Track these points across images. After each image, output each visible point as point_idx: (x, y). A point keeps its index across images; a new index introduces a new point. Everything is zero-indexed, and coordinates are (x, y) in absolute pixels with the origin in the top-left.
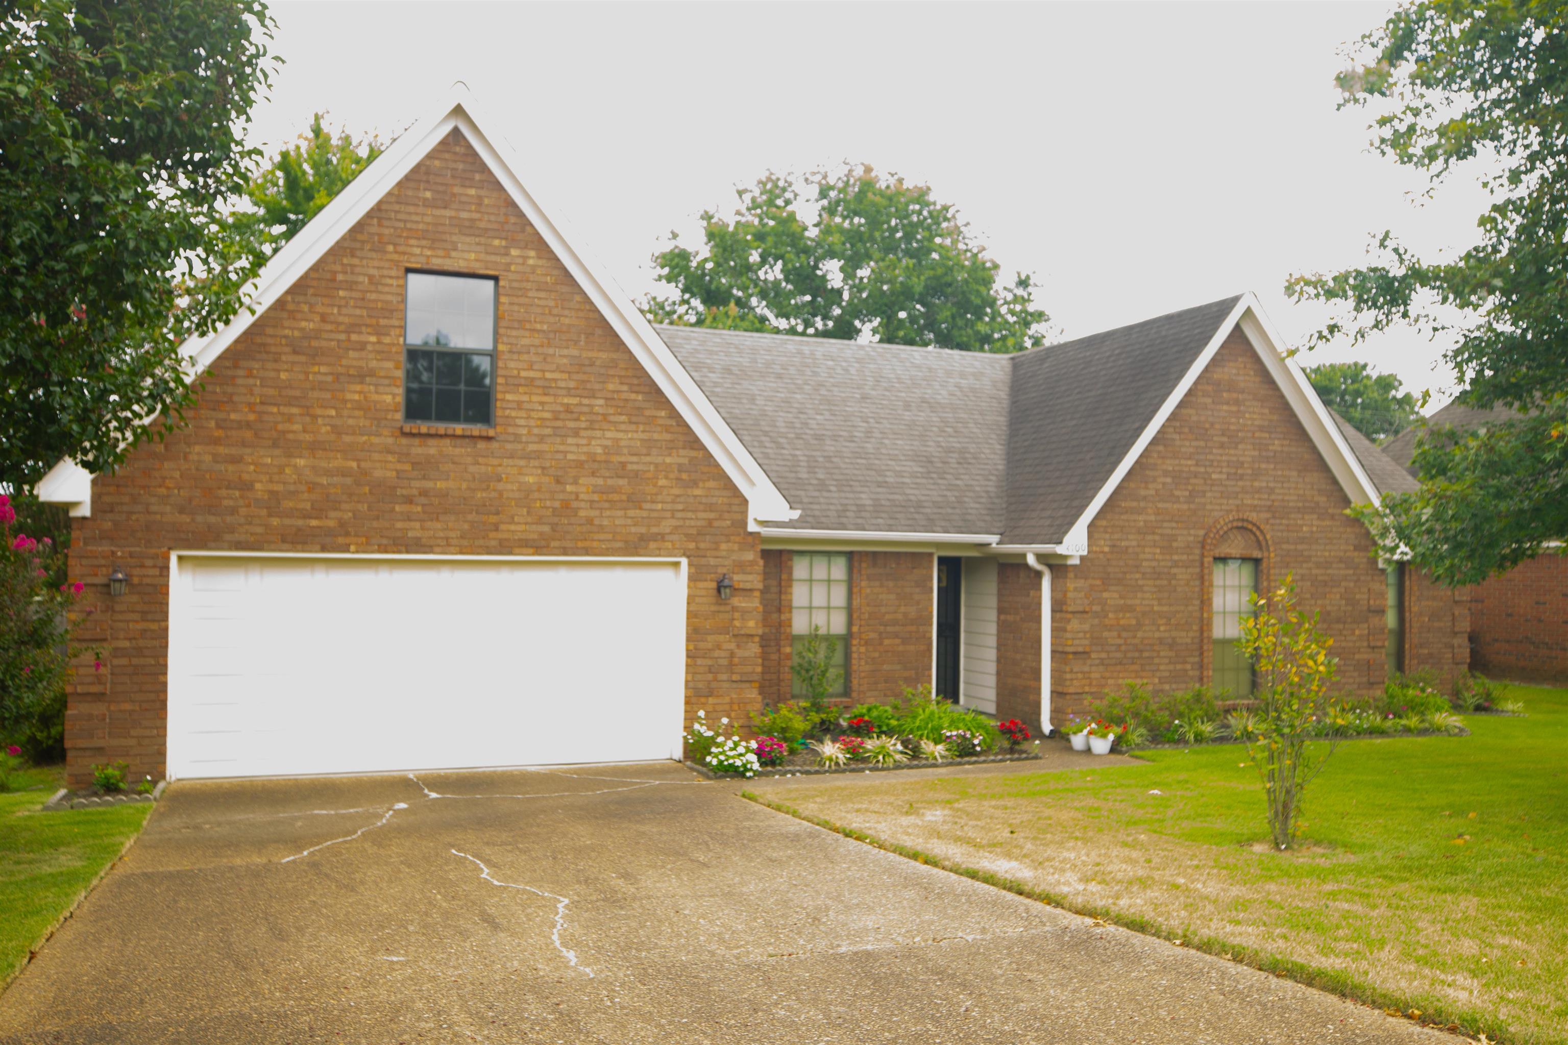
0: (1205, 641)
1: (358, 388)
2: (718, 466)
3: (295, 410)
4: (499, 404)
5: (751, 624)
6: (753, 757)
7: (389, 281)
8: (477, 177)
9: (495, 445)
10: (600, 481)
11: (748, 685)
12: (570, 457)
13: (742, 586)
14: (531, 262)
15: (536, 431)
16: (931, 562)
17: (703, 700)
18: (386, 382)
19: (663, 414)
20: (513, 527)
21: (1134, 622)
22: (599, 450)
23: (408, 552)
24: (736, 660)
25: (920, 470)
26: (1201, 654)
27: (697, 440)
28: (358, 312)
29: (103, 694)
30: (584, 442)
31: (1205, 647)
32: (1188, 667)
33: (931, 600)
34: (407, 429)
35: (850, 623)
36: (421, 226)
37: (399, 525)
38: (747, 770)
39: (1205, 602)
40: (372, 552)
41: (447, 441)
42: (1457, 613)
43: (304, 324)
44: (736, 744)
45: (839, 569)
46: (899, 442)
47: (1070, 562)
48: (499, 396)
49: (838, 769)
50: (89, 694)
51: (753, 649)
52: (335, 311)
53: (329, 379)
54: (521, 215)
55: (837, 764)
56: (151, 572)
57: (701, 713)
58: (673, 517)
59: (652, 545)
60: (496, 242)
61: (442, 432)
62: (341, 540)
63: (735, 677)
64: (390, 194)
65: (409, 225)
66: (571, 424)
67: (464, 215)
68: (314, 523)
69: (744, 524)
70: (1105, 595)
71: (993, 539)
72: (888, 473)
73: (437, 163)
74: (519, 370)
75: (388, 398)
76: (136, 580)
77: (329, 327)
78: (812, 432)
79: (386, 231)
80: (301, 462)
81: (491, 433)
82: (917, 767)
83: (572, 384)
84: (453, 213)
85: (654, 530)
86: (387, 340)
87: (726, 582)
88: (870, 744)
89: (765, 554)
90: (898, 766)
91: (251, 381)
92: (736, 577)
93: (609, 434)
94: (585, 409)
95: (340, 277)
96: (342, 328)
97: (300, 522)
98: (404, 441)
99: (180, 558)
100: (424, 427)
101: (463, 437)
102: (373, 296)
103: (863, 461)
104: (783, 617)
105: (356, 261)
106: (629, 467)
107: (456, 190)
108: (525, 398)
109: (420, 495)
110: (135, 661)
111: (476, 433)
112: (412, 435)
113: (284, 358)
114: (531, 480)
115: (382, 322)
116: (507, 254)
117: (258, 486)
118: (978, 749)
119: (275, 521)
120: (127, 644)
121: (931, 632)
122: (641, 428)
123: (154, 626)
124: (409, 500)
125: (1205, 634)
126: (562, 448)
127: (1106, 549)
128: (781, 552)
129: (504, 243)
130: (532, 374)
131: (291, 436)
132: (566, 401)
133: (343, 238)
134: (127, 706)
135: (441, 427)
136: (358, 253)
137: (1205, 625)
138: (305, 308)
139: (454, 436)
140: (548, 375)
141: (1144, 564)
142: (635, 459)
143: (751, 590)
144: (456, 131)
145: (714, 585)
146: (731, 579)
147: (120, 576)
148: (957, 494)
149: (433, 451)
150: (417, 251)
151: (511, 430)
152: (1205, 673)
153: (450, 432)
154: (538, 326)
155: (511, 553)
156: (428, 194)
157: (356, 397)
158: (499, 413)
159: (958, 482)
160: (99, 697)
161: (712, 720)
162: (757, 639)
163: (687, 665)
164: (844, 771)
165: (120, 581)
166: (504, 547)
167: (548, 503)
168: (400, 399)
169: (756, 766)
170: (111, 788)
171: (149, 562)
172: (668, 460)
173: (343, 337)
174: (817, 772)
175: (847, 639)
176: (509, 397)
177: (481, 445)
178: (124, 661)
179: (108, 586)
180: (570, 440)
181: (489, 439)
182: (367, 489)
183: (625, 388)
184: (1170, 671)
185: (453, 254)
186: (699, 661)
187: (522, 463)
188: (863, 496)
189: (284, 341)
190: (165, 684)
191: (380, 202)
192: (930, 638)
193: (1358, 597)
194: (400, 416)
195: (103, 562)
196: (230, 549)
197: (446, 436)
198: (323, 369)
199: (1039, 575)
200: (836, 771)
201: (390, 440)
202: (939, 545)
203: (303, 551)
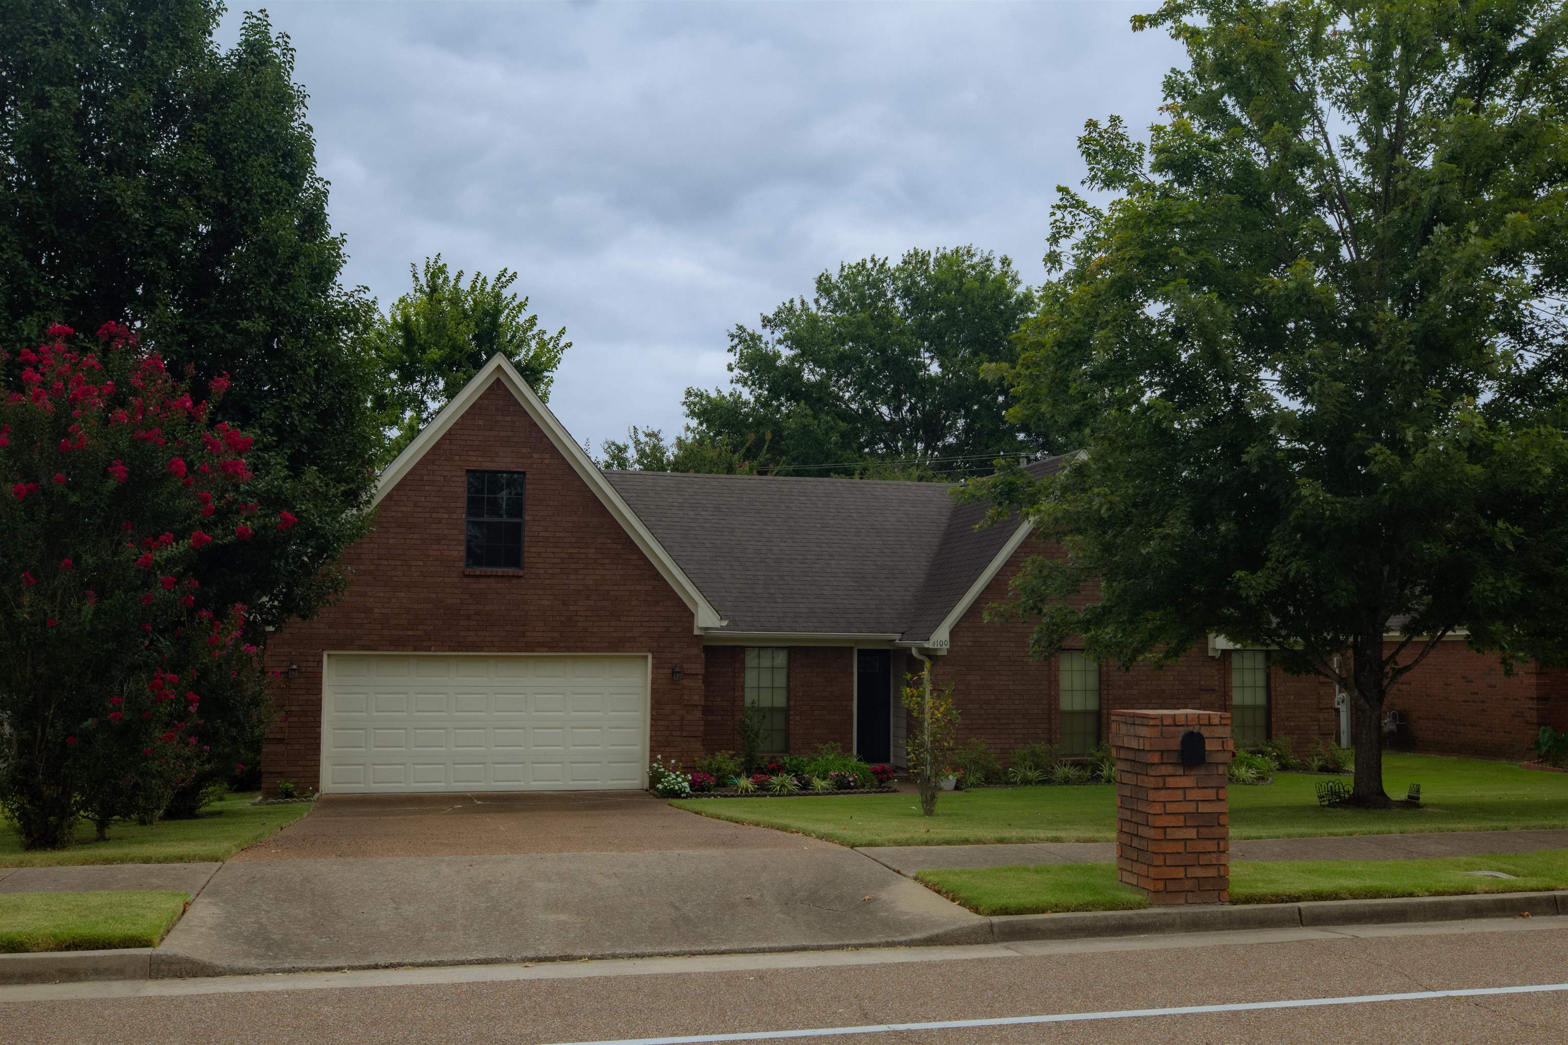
0: (1053, 712)
1: (437, 547)
2: (672, 590)
3: (398, 563)
4: (525, 554)
5: (696, 697)
6: (686, 784)
7: (456, 479)
8: (512, 409)
9: (523, 581)
10: (592, 603)
11: (694, 739)
12: (572, 587)
13: (689, 672)
14: (546, 461)
15: (550, 571)
16: (852, 654)
17: (662, 749)
18: (455, 542)
19: (635, 557)
20: (535, 634)
21: (992, 697)
22: (591, 582)
23: (467, 651)
24: (685, 722)
25: (854, 584)
26: (1050, 722)
27: (658, 574)
28: (437, 499)
29: (284, 739)
30: (582, 577)
31: (1053, 717)
32: (1040, 731)
33: (852, 682)
34: (468, 571)
35: (788, 700)
36: (476, 443)
37: (462, 634)
38: (682, 792)
39: (1053, 682)
40: (445, 651)
41: (492, 580)
42: (1322, 693)
43: (404, 509)
44: (678, 776)
45: (781, 659)
46: (843, 562)
47: (939, 653)
48: (526, 549)
49: (746, 794)
50: (275, 739)
51: (698, 714)
52: (423, 499)
53: (419, 542)
54: (541, 431)
55: (747, 790)
56: (312, 664)
57: (659, 757)
58: (642, 626)
59: (627, 645)
60: (524, 450)
61: (489, 574)
62: (425, 644)
63: (684, 734)
64: (456, 424)
65: (468, 443)
66: (573, 566)
67: (503, 434)
68: (410, 633)
69: (691, 630)
70: (968, 677)
71: (897, 636)
72: (826, 587)
73: (486, 402)
74: (539, 532)
75: (455, 553)
76: (303, 669)
77: (419, 510)
78: (774, 556)
79: (454, 447)
80: (402, 595)
81: (521, 573)
82: (805, 795)
83: (573, 540)
84: (496, 434)
85: (628, 635)
86: (455, 516)
87: (677, 669)
88: (774, 780)
89: (706, 649)
90: (790, 794)
91: (372, 545)
92: (685, 666)
93: (597, 572)
94: (583, 556)
95: (426, 478)
96: (427, 510)
97: (401, 633)
98: (465, 580)
99: (329, 655)
100: (478, 571)
101: (503, 576)
102: (446, 489)
103: (809, 578)
104: (737, 694)
105: (436, 467)
106: (612, 593)
107: (499, 418)
108: (543, 550)
109: (475, 614)
110: (302, 719)
111: (510, 574)
112: (469, 576)
113: (391, 530)
114: (546, 603)
115: (452, 505)
116: (531, 457)
117: (376, 610)
118: (852, 784)
119: (385, 632)
120: (298, 708)
121: (852, 706)
122: (620, 567)
123: (314, 698)
124: (469, 618)
125: (1053, 707)
126: (567, 582)
127: (969, 644)
128: (734, 647)
129: (528, 450)
130: (546, 534)
131: (395, 579)
132: (569, 551)
133: (428, 453)
134: (297, 747)
135: (489, 570)
136: (437, 462)
137: (1053, 699)
138: (405, 498)
139: (496, 576)
140: (558, 535)
141: (1002, 654)
142: (615, 588)
143: (696, 674)
144: (498, 380)
145: (670, 671)
146: (682, 667)
147: (295, 667)
148: (877, 602)
149: (483, 586)
150: (474, 459)
151: (533, 571)
152: (1053, 736)
153: (494, 574)
154: (551, 503)
155: (533, 651)
156: (481, 422)
157: (435, 553)
158: (526, 560)
159: (881, 593)
160: (281, 741)
161: (666, 760)
162: (700, 708)
163: (652, 725)
164: (752, 796)
165: (294, 670)
166: (529, 647)
167: (558, 618)
168: (463, 554)
169: (688, 790)
170: (288, 795)
171: (311, 658)
172: (638, 588)
173: (427, 515)
174: (732, 796)
175: (786, 711)
176: (532, 549)
177: (515, 581)
178: (296, 719)
179: (287, 673)
180: (572, 577)
181: (519, 577)
182: (442, 611)
183: (609, 541)
184: (1024, 734)
185: (497, 459)
186: (660, 723)
187: (541, 592)
188: (801, 605)
189: (391, 520)
190: (319, 734)
191: (450, 430)
192: (852, 710)
193: (1190, 678)
194: (462, 564)
195: (284, 658)
196: (358, 650)
197: (491, 576)
198: (415, 536)
199: (922, 663)
200: (745, 796)
201: (457, 580)
202: (857, 641)
203: (403, 650)
